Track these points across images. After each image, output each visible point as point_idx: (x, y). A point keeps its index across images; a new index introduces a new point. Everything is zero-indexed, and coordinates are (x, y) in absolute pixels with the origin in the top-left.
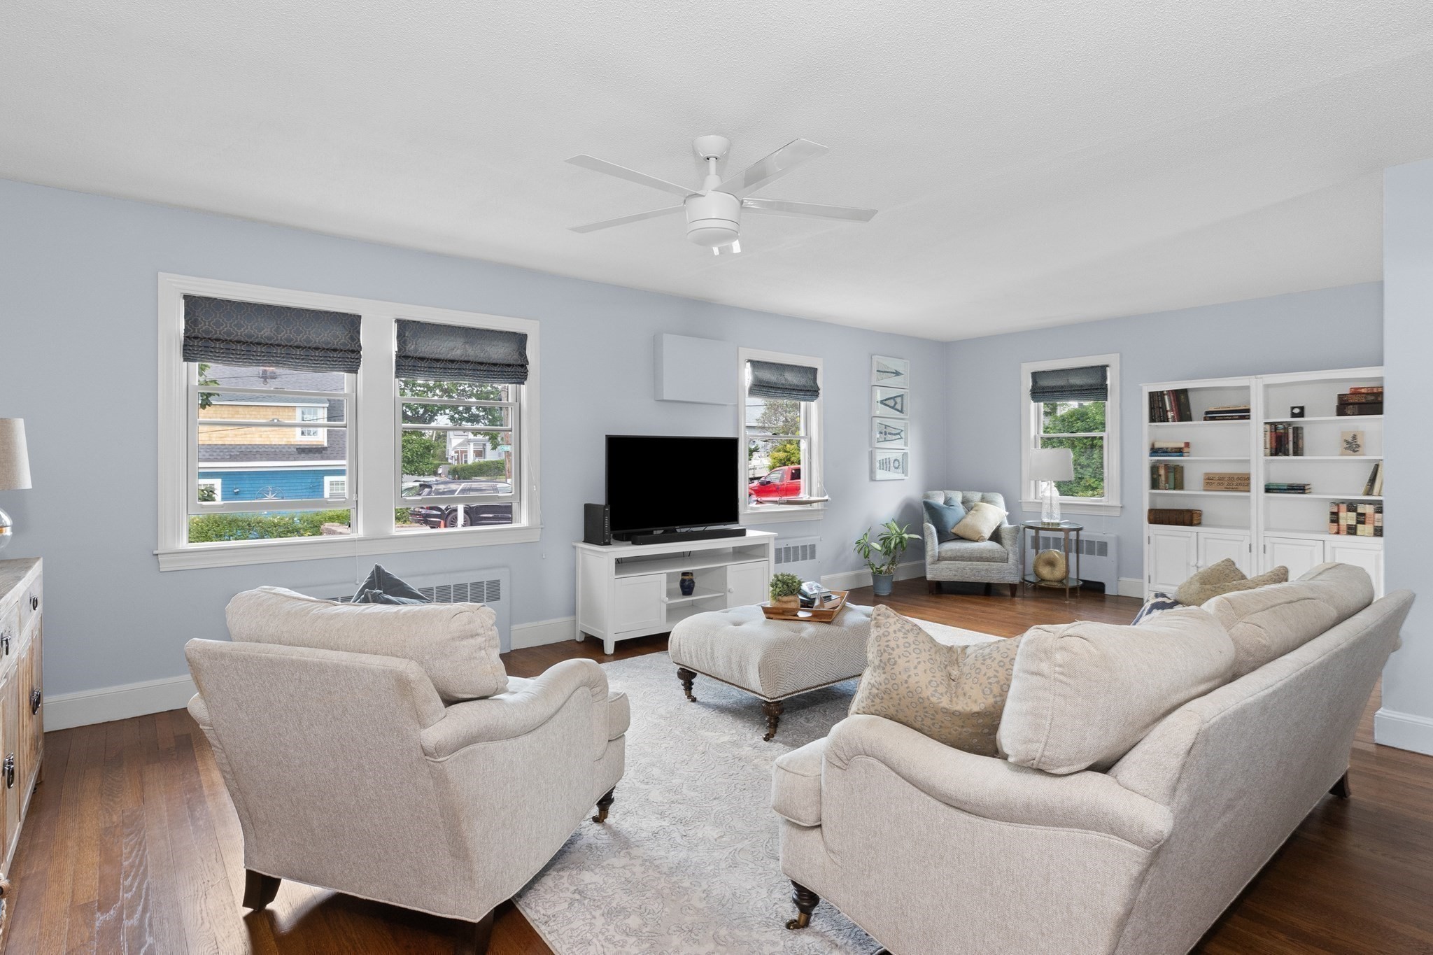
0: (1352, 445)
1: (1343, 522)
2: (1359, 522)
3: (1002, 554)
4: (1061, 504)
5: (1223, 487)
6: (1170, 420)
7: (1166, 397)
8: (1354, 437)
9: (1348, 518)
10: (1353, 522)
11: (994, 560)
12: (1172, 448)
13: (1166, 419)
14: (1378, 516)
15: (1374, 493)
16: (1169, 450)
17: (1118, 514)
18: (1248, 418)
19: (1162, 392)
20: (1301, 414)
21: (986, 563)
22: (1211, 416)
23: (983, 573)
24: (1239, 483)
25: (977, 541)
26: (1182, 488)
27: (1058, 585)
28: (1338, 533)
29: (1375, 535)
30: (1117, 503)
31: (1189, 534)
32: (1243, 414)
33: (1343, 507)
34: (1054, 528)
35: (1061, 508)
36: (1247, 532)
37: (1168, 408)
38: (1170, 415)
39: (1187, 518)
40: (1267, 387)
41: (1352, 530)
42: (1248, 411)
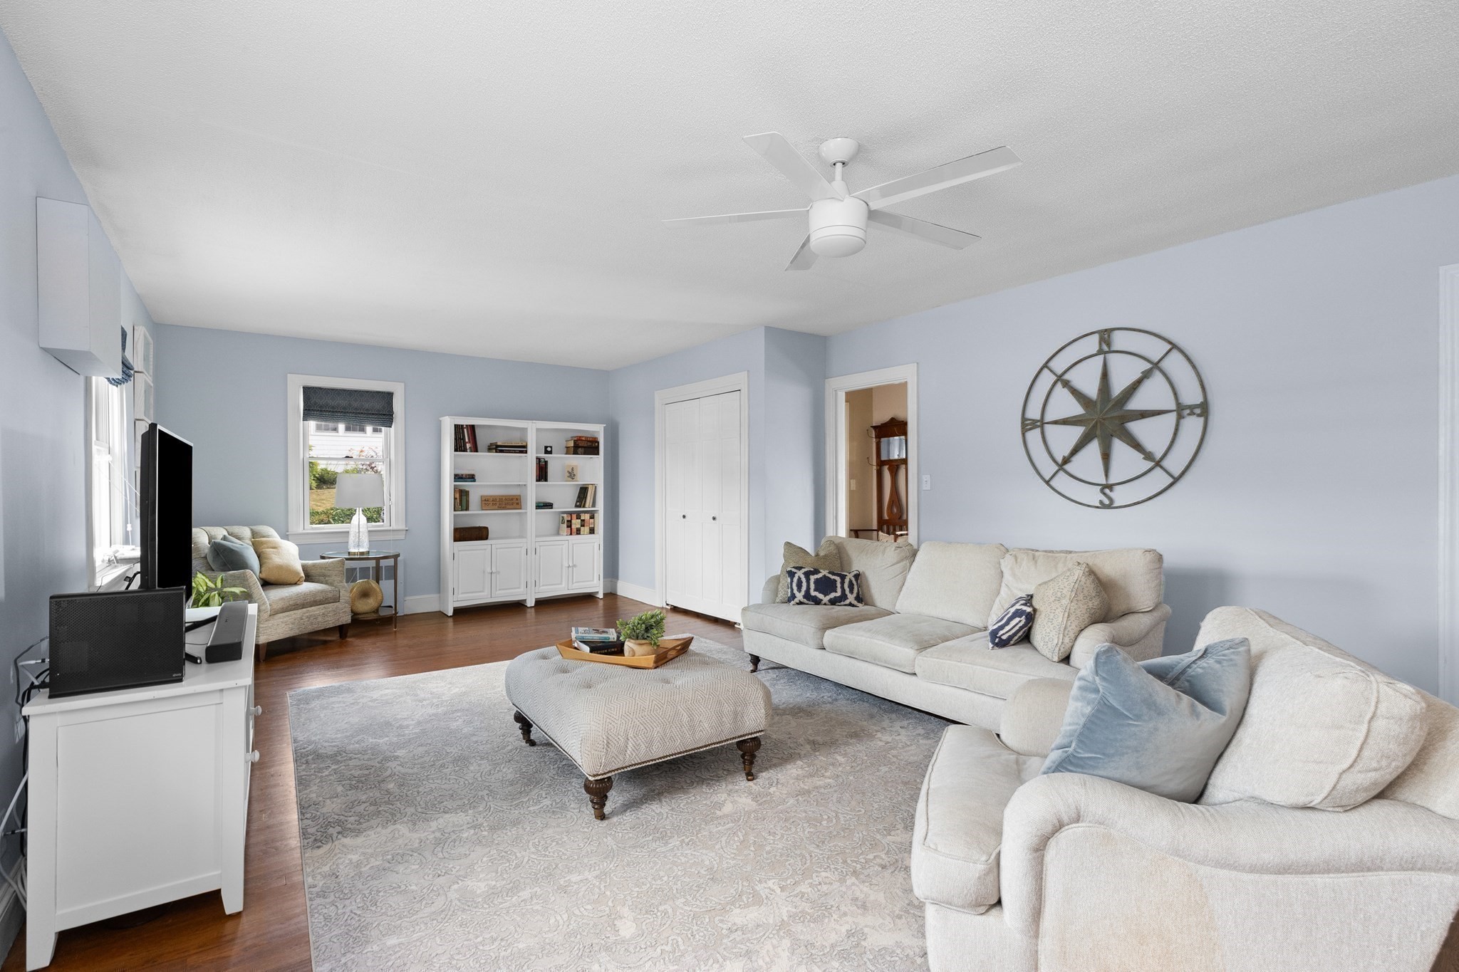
0: (571, 475)
1: (573, 527)
2: (581, 526)
3: (335, 593)
4: (369, 531)
5: (495, 507)
6: (468, 450)
7: (465, 430)
8: (573, 469)
9: (576, 523)
10: (579, 526)
11: (327, 601)
12: (466, 475)
13: (465, 450)
14: (592, 520)
15: (587, 505)
16: (464, 476)
17: (403, 537)
18: (526, 452)
19: (462, 426)
20: (550, 452)
21: (320, 606)
22: (495, 448)
23: (320, 619)
24: (511, 502)
25: (296, 584)
26: (467, 509)
27: (373, 616)
28: (571, 534)
29: (590, 533)
30: (403, 527)
31: (485, 547)
32: (522, 449)
33: (574, 516)
34: (363, 557)
35: (369, 536)
36: (524, 540)
37: (467, 440)
38: (468, 446)
39: (479, 534)
40: (538, 430)
41: (578, 531)
42: (525, 447)
